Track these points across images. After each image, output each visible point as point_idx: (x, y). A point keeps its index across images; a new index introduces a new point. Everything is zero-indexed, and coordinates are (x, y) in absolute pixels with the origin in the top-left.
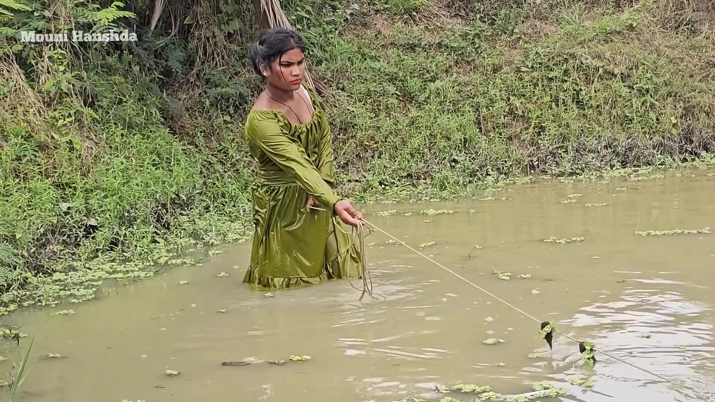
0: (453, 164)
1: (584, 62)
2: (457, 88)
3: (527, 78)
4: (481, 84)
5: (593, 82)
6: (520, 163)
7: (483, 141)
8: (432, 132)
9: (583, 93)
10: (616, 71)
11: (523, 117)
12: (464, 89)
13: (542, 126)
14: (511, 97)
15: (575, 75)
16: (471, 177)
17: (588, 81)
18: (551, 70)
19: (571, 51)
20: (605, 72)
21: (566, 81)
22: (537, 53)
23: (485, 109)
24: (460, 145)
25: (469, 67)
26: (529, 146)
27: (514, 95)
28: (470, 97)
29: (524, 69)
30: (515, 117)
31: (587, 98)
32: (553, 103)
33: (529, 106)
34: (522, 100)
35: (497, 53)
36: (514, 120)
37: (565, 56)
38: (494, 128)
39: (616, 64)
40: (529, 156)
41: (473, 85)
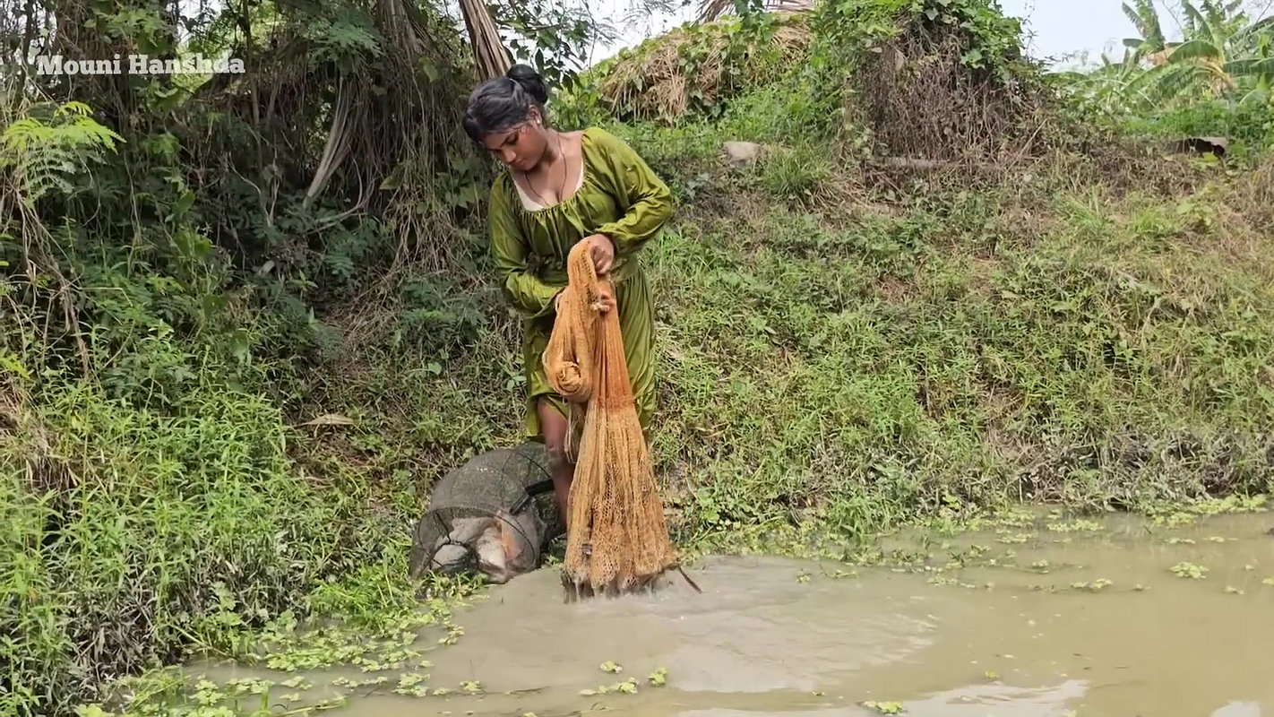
0: (872, 475)
1: (1121, 285)
2: (881, 325)
3: (1012, 312)
4: (927, 320)
5: (1141, 324)
6: (1003, 477)
7: (929, 431)
8: (832, 409)
9: (1123, 344)
10: (1185, 305)
11: (1007, 384)
12: (894, 327)
13: (1044, 405)
14: (985, 347)
15: (1106, 309)
16: (908, 506)
17: (1133, 324)
18: (1059, 299)
19: (1098, 265)
20: (1165, 305)
21: (1088, 320)
22: (1029, 266)
23: (935, 366)
24: (886, 439)
25: (903, 289)
26: (1019, 442)
27: (989, 342)
28: (906, 343)
29: (1006, 294)
30: (991, 383)
31: (1129, 354)
32: (1066, 361)
33: (1019, 364)
34: (1006, 352)
35: (955, 264)
36: (989, 390)
37: (1086, 274)
38: (952, 405)
39: (1183, 291)
40: (1022, 464)
41: (911, 321)
